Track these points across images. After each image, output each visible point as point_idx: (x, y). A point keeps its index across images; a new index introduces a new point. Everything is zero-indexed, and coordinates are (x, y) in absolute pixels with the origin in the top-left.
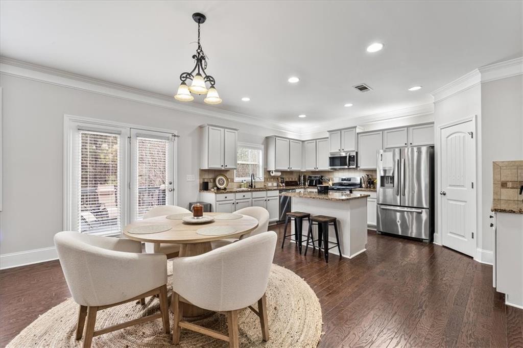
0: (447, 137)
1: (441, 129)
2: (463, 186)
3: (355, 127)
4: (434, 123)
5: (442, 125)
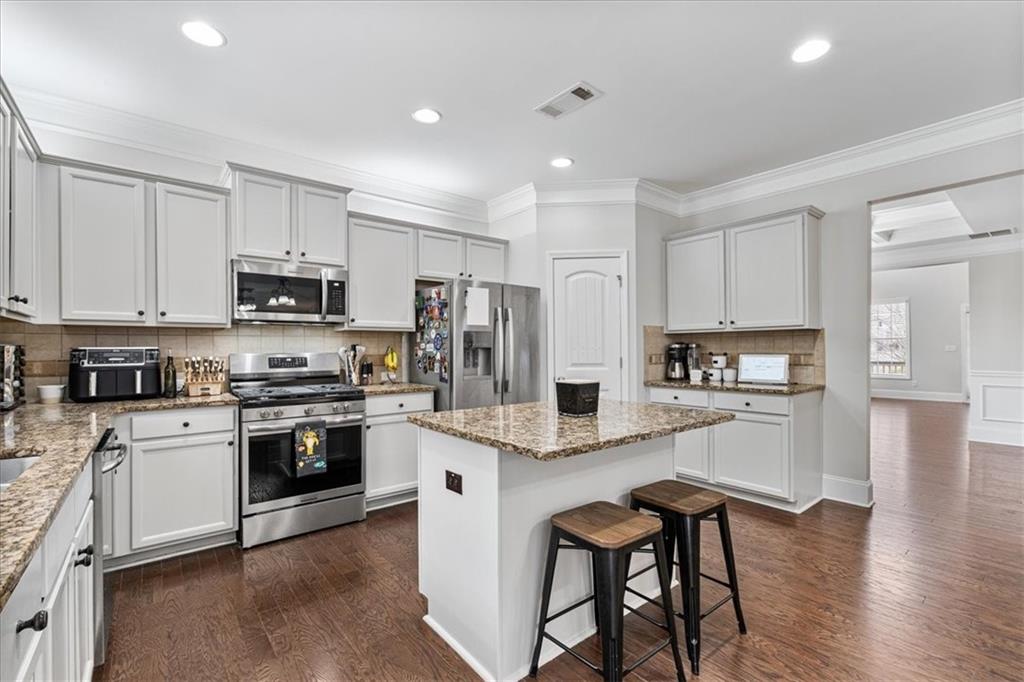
0: (567, 277)
1: (554, 259)
2: (601, 365)
3: (347, 191)
4: (506, 243)
5: (558, 252)
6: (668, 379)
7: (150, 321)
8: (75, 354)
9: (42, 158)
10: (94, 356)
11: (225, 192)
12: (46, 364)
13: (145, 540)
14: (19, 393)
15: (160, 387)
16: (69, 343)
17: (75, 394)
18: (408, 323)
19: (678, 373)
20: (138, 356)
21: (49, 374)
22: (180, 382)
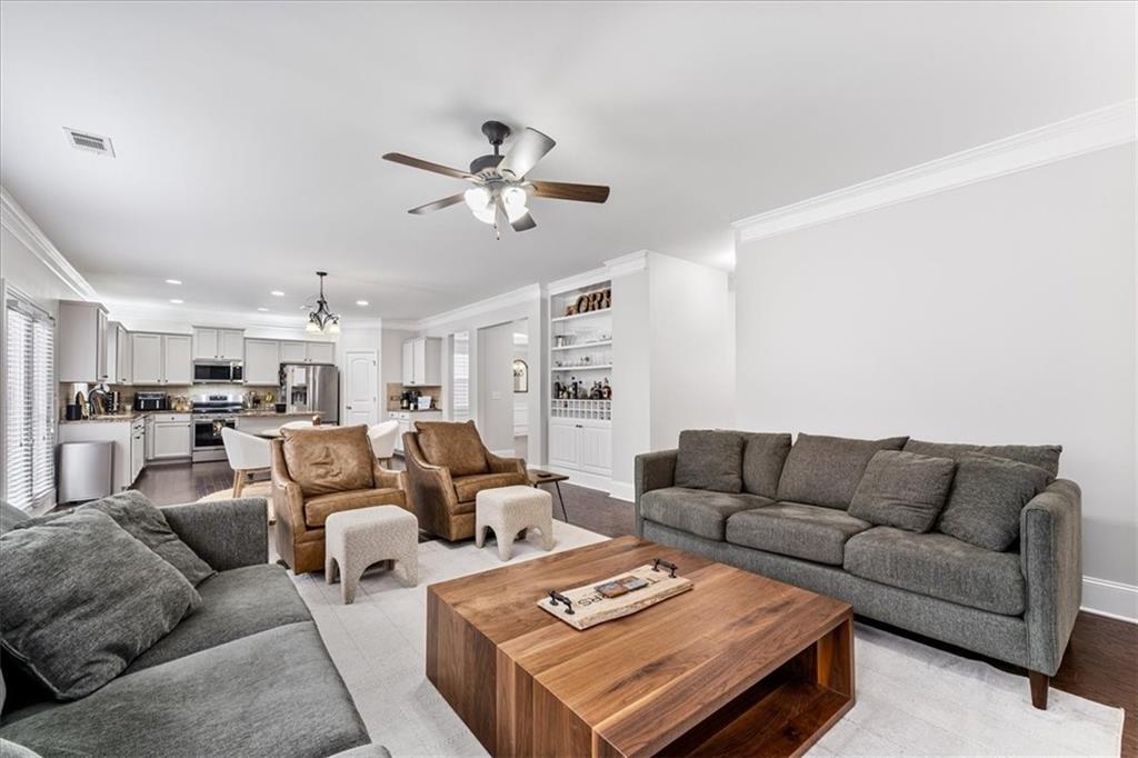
0: (353, 361)
1: (347, 353)
3: (243, 330)
4: (334, 344)
5: (348, 350)
6: (403, 408)
7: (162, 383)
8: (137, 395)
9: (127, 332)
10: (143, 395)
11: (191, 336)
12: (126, 398)
13: (158, 455)
14: (118, 407)
15: (166, 406)
16: (134, 391)
17: (136, 408)
18: (276, 382)
19: (405, 405)
20: (157, 395)
21: (127, 402)
22: (173, 406)
